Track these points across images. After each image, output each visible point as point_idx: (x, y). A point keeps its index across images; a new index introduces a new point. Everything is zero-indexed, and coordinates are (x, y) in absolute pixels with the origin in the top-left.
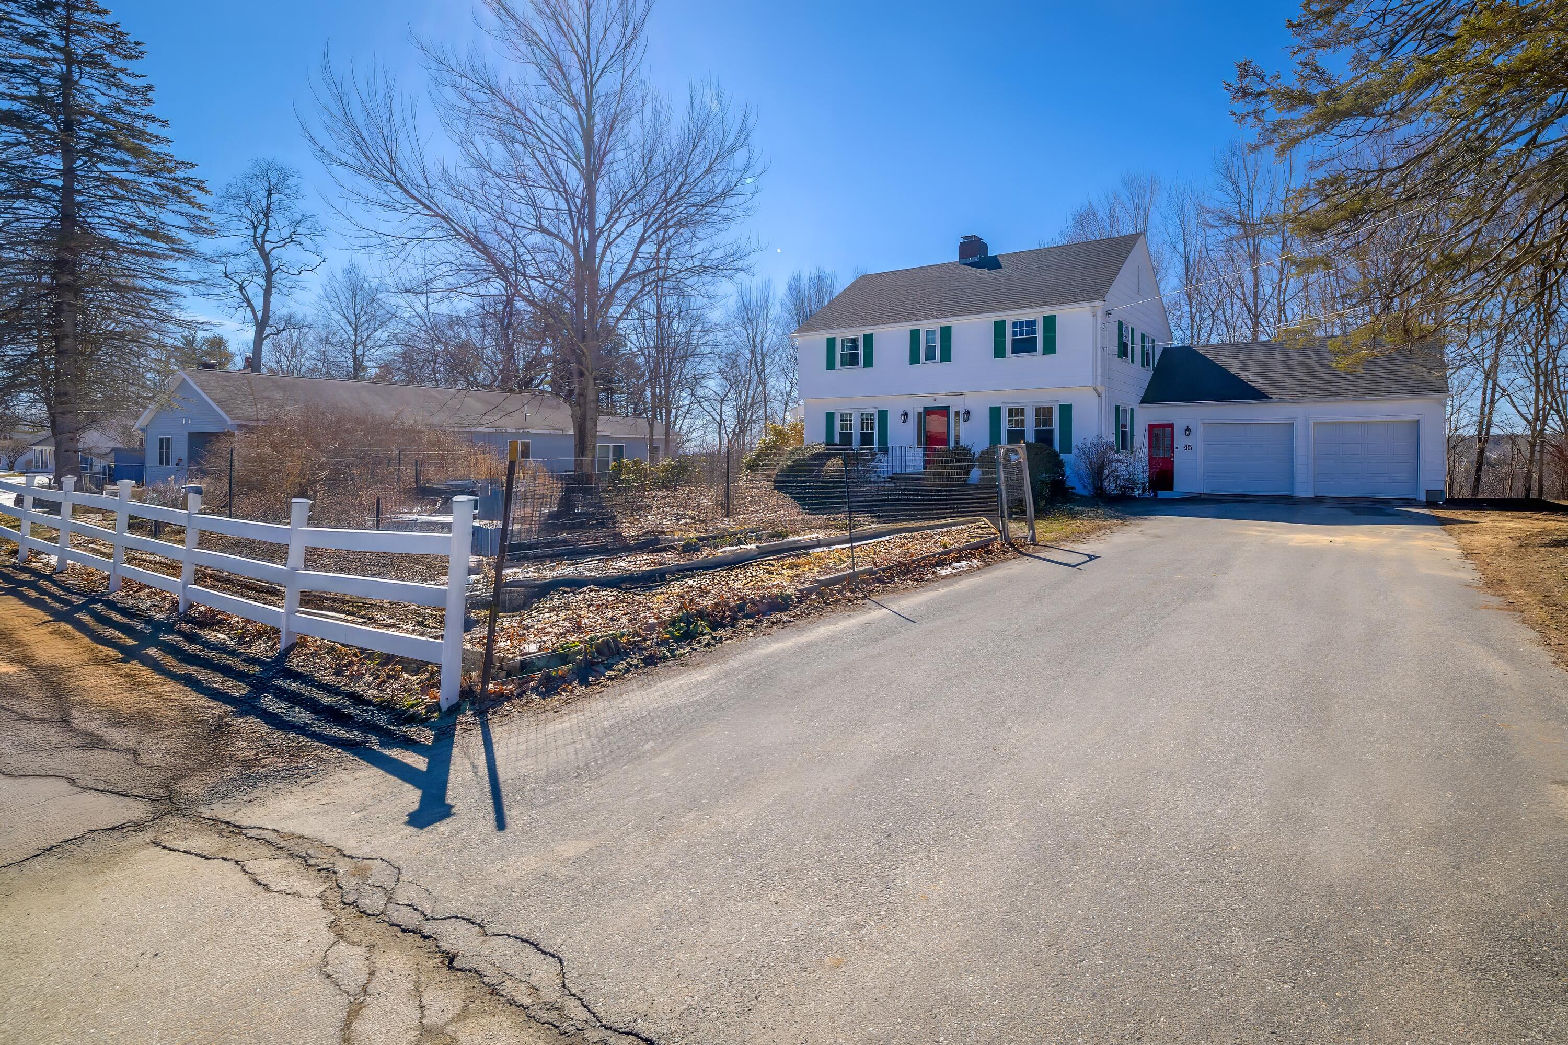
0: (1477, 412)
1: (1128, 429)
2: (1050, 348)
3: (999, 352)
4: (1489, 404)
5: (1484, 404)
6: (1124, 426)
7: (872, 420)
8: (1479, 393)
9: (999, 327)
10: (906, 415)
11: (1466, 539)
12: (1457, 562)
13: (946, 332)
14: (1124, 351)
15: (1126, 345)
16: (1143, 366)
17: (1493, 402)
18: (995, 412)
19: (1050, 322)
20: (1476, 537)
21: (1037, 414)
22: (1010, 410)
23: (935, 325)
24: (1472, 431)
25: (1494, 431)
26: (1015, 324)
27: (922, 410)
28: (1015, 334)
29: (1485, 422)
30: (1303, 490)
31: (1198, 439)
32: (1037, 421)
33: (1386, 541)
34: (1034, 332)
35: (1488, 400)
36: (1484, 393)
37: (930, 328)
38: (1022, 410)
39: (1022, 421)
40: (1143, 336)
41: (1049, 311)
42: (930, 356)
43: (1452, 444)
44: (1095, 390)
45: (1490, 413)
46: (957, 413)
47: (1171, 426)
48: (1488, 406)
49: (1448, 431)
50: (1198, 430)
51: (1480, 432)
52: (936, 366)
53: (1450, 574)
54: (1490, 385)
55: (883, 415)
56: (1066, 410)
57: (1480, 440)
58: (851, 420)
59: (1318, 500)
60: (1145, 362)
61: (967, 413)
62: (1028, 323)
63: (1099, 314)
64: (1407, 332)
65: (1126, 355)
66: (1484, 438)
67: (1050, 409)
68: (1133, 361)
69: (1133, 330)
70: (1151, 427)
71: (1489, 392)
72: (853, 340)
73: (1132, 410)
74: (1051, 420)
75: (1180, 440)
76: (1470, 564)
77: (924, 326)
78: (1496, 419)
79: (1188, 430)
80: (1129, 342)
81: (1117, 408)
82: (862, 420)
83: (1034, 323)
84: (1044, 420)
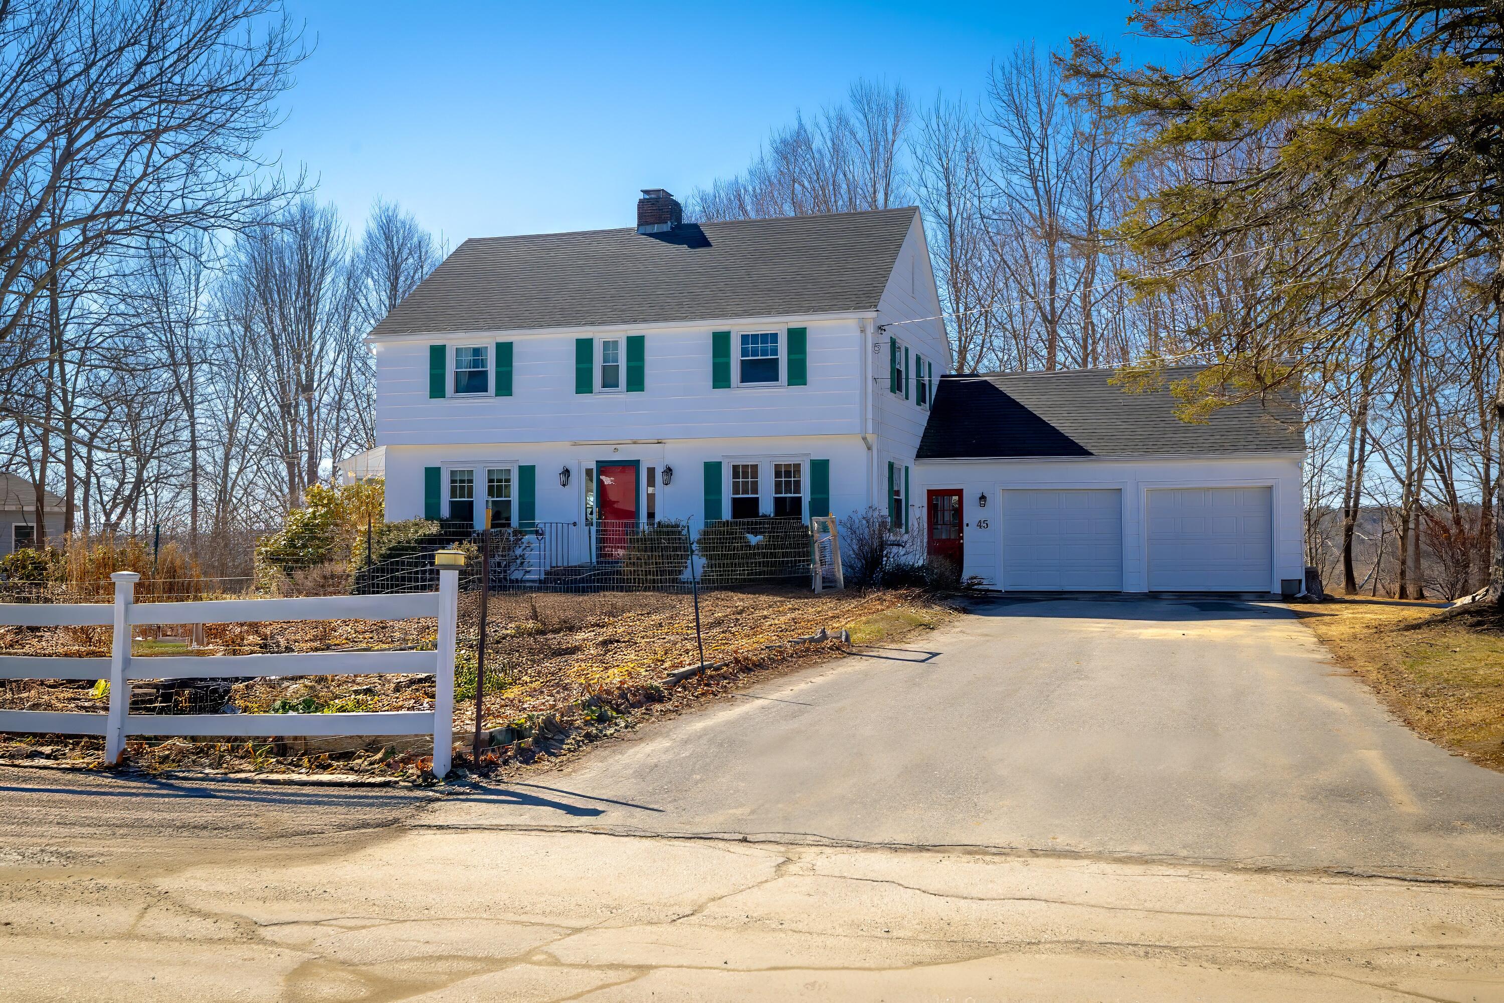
0: (1343, 475)
1: (902, 496)
2: (798, 375)
3: (720, 378)
4: (1358, 462)
5: (1351, 462)
6: (897, 493)
7: (508, 481)
8: (1345, 447)
9: (721, 341)
10: (566, 472)
11: (1323, 629)
12: (1313, 647)
13: (636, 345)
14: (897, 382)
15: (899, 372)
16: (918, 404)
17: (1362, 461)
18: (712, 471)
19: (797, 338)
20: (1333, 627)
21: (778, 474)
22: (735, 468)
23: (619, 333)
24: (1337, 503)
25: (1364, 501)
26: (745, 338)
27: (593, 466)
28: (744, 353)
29: (1352, 489)
30: (1134, 584)
31: (996, 511)
32: (778, 485)
33: (1241, 633)
34: (775, 351)
35: (1356, 456)
36: (1352, 449)
37: (610, 337)
38: (754, 468)
39: (755, 484)
40: (918, 359)
41: (796, 321)
42: (610, 381)
43: (1313, 519)
44: (864, 439)
45: (1359, 474)
46: (651, 472)
47: (959, 493)
48: (1356, 465)
49: (1307, 501)
50: (997, 500)
51: (1347, 506)
52: (620, 396)
53: (1306, 655)
54: (1359, 434)
55: (527, 474)
56: (820, 468)
57: (1347, 514)
58: (471, 481)
59: (1154, 596)
60: (921, 399)
61: (669, 471)
62: (764, 337)
63: (870, 330)
64: (1259, 378)
65: (900, 389)
66: (1351, 511)
67: (797, 467)
68: (907, 398)
69: (907, 350)
70: (931, 493)
71: (1357, 445)
72: (477, 351)
73: (907, 469)
74: (798, 484)
75: (971, 514)
76: (1324, 649)
77: (600, 334)
78: (1367, 483)
79: (983, 498)
80: (903, 369)
81: (891, 466)
82: (491, 481)
83: (774, 337)
84: (788, 483)
